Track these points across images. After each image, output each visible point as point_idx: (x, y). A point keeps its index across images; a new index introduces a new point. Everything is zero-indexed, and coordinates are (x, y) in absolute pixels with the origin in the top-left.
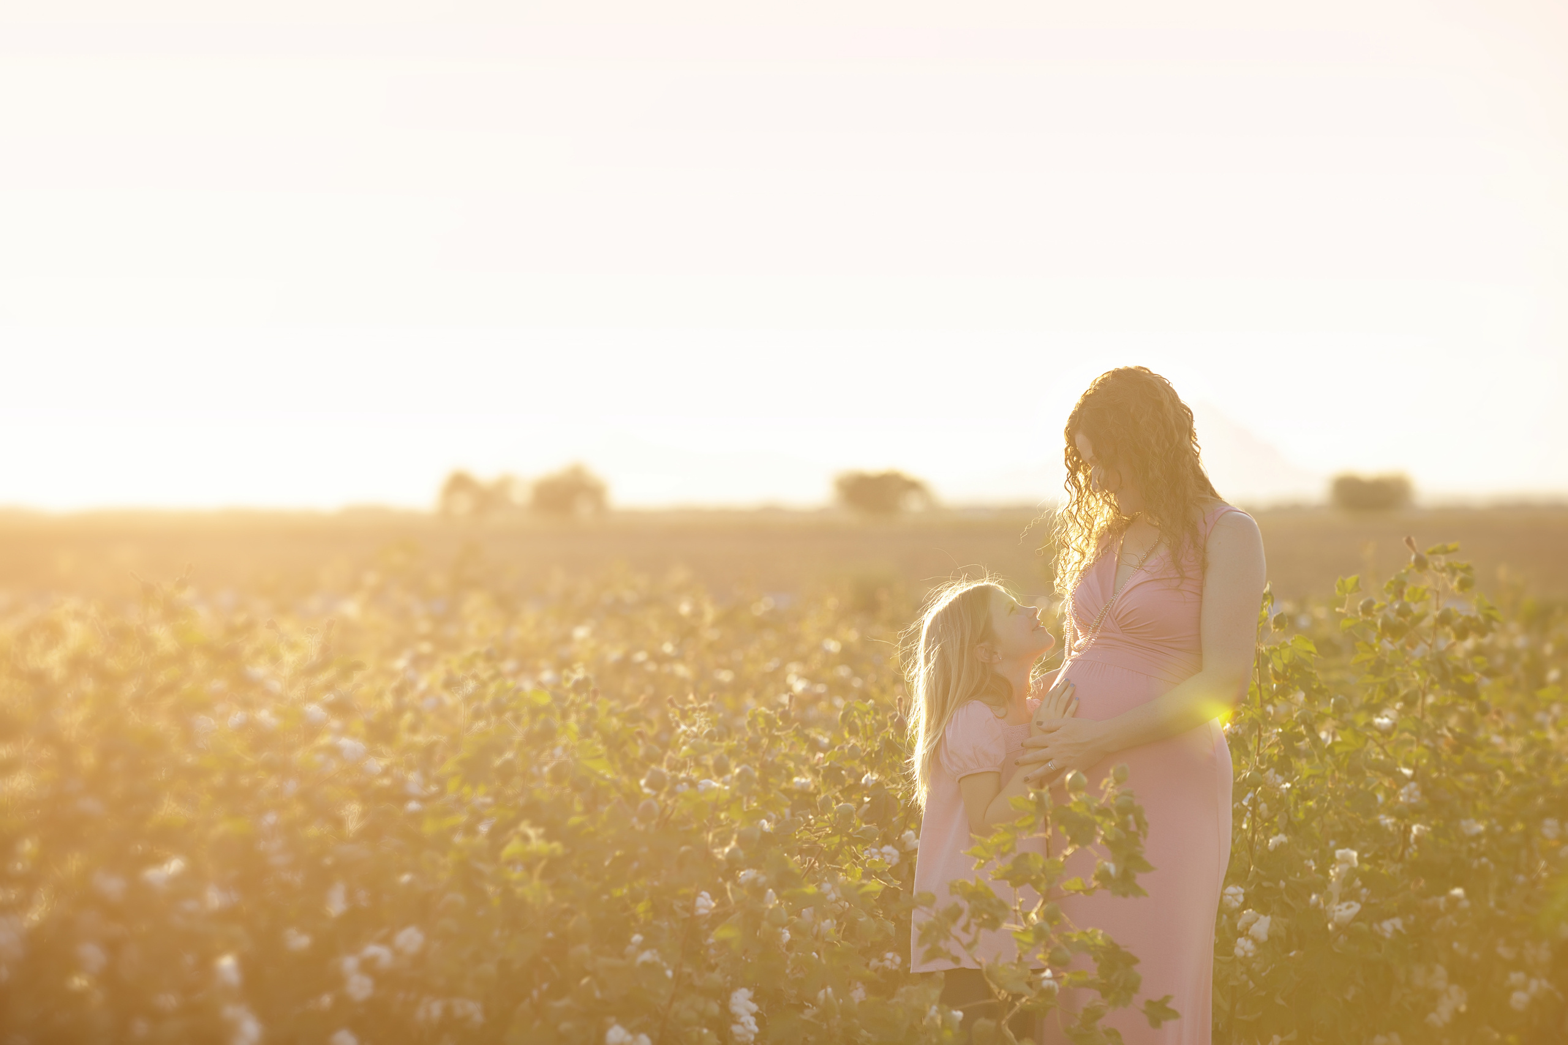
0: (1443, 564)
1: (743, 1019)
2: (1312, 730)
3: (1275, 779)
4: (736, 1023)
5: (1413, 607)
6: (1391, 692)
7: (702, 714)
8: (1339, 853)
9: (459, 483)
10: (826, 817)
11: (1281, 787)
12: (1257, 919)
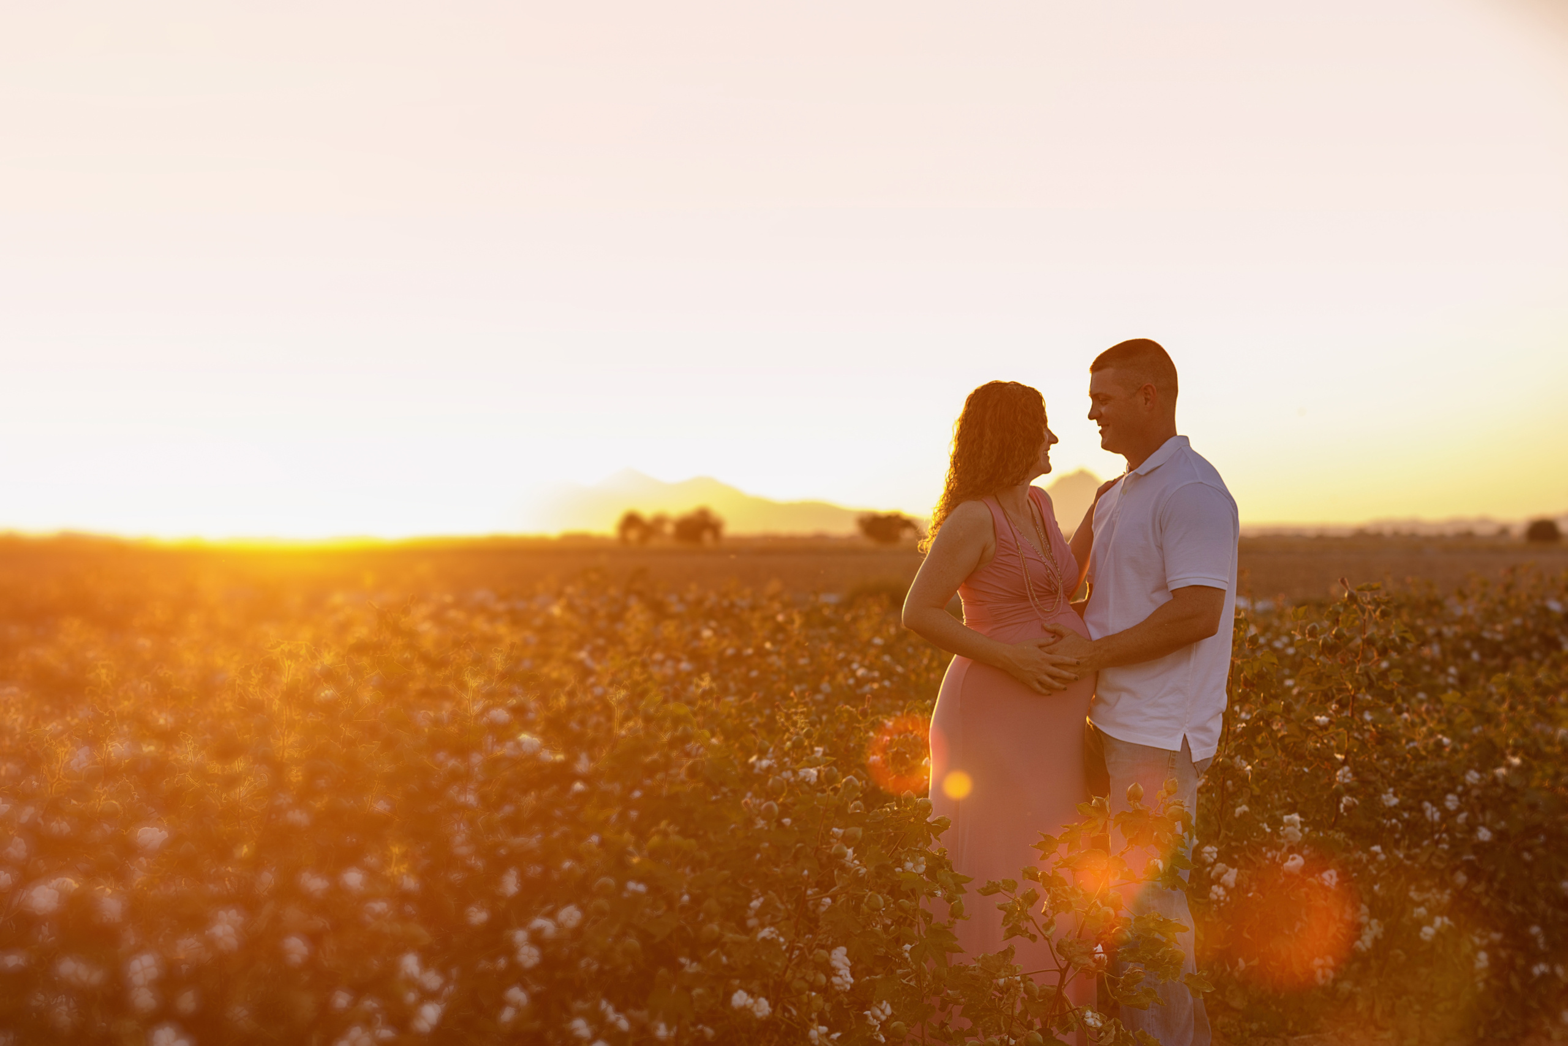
0: (1369, 599)
1: (841, 972)
2: (1268, 724)
3: (1241, 763)
4: (836, 975)
5: (1345, 631)
6: (1327, 697)
7: (802, 716)
8: (1286, 818)
9: (631, 521)
10: (908, 809)
11: (1245, 769)
12: (1227, 871)
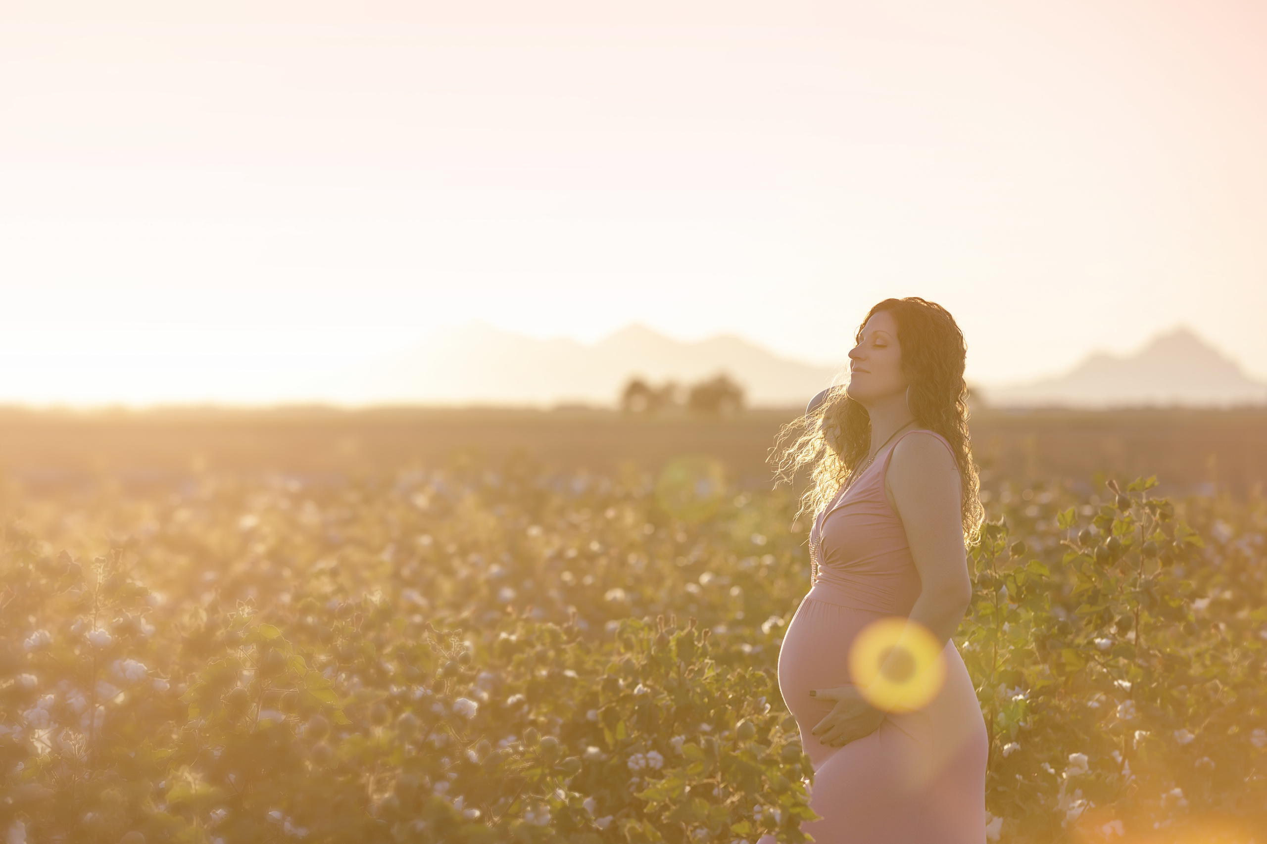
5: (1121, 540)
6: (1106, 617)
8: (1071, 756)
9: (636, 388)
